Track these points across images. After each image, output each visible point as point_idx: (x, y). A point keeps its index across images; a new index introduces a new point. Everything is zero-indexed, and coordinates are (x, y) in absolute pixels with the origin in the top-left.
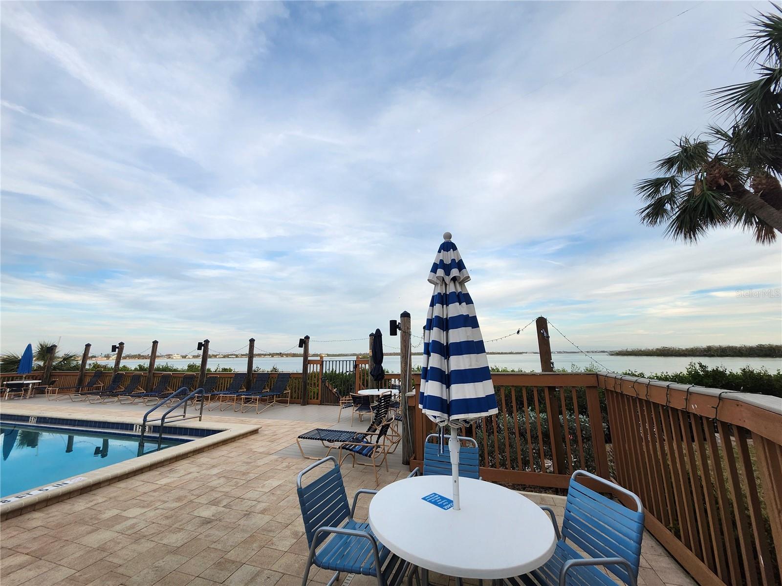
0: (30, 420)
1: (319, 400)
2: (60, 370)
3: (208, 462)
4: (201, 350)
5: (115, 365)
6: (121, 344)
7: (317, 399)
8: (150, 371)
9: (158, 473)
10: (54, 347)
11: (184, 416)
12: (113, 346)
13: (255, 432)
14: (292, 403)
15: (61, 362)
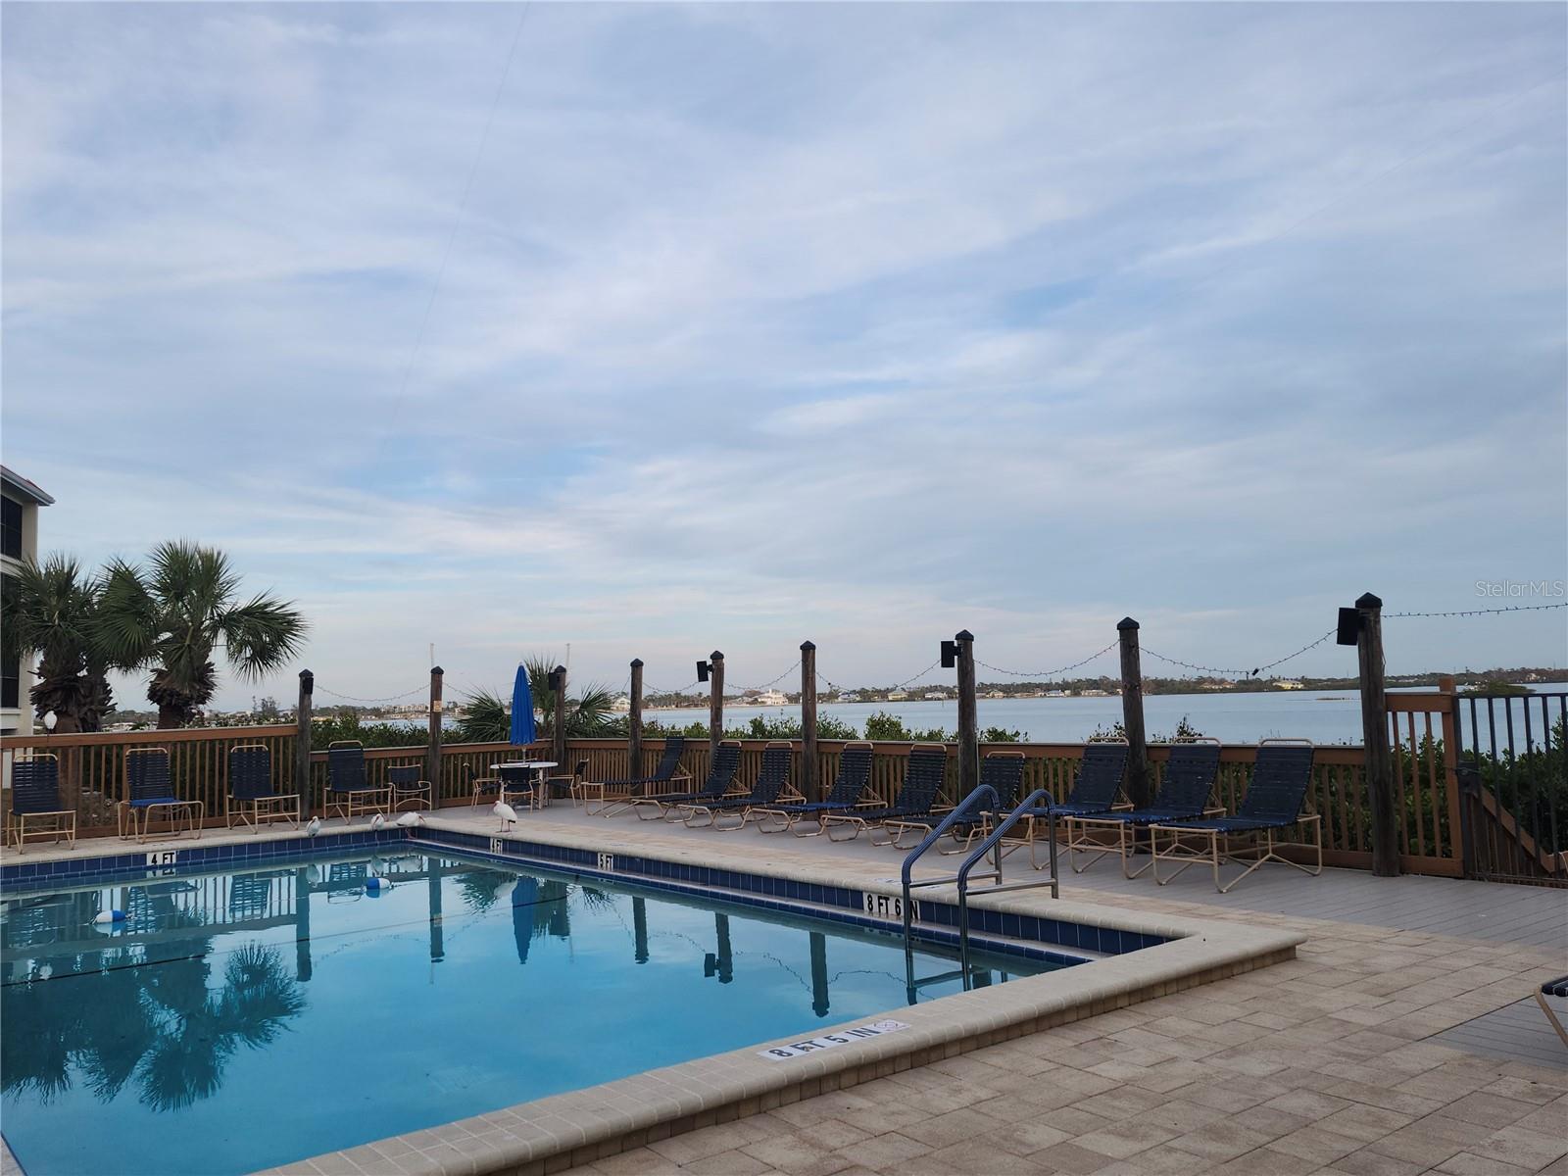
0: (599, 863)
1: (1455, 862)
2: (581, 734)
3: (1199, 1032)
4: (953, 666)
5: (712, 721)
6: (717, 657)
7: (1447, 854)
8: (808, 738)
9: (1070, 1044)
10: (561, 670)
11: (998, 879)
12: (698, 663)
13: (1284, 954)
14: (1334, 863)
15: (577, 712)
